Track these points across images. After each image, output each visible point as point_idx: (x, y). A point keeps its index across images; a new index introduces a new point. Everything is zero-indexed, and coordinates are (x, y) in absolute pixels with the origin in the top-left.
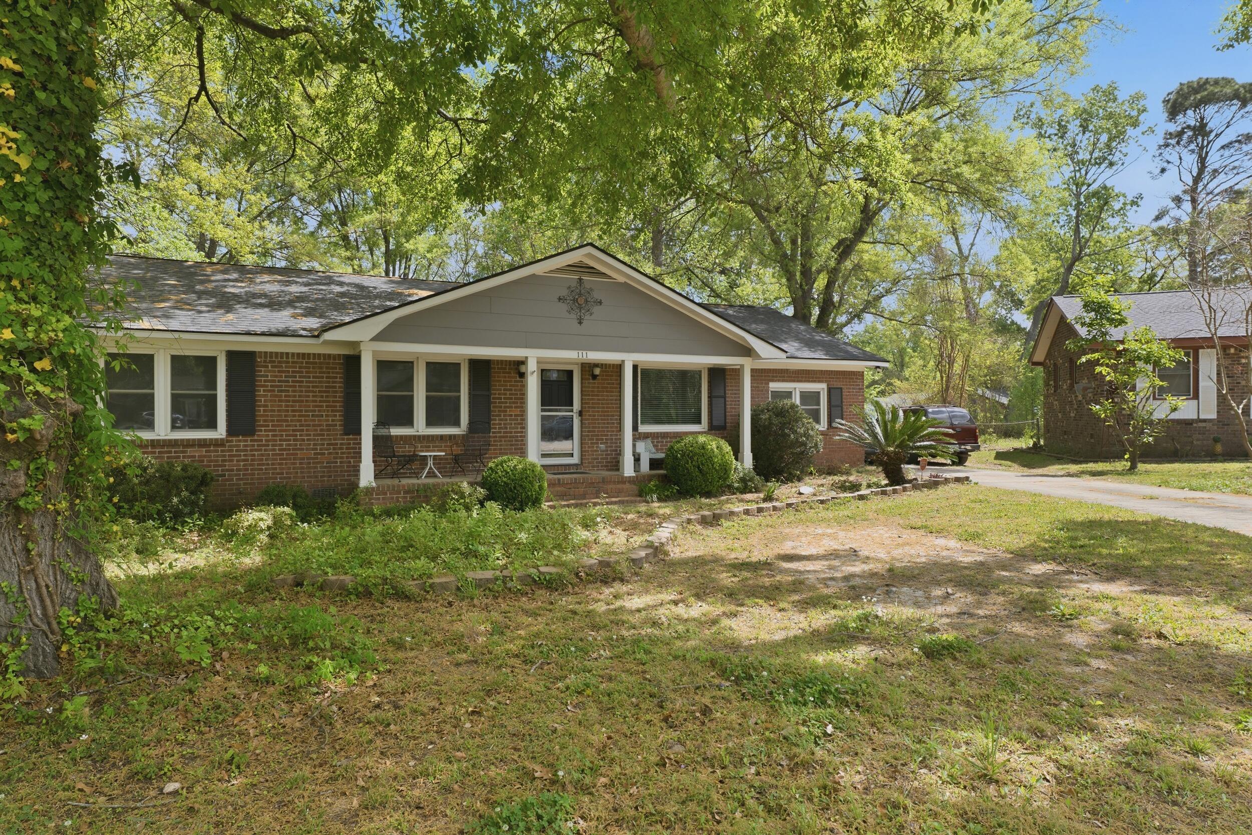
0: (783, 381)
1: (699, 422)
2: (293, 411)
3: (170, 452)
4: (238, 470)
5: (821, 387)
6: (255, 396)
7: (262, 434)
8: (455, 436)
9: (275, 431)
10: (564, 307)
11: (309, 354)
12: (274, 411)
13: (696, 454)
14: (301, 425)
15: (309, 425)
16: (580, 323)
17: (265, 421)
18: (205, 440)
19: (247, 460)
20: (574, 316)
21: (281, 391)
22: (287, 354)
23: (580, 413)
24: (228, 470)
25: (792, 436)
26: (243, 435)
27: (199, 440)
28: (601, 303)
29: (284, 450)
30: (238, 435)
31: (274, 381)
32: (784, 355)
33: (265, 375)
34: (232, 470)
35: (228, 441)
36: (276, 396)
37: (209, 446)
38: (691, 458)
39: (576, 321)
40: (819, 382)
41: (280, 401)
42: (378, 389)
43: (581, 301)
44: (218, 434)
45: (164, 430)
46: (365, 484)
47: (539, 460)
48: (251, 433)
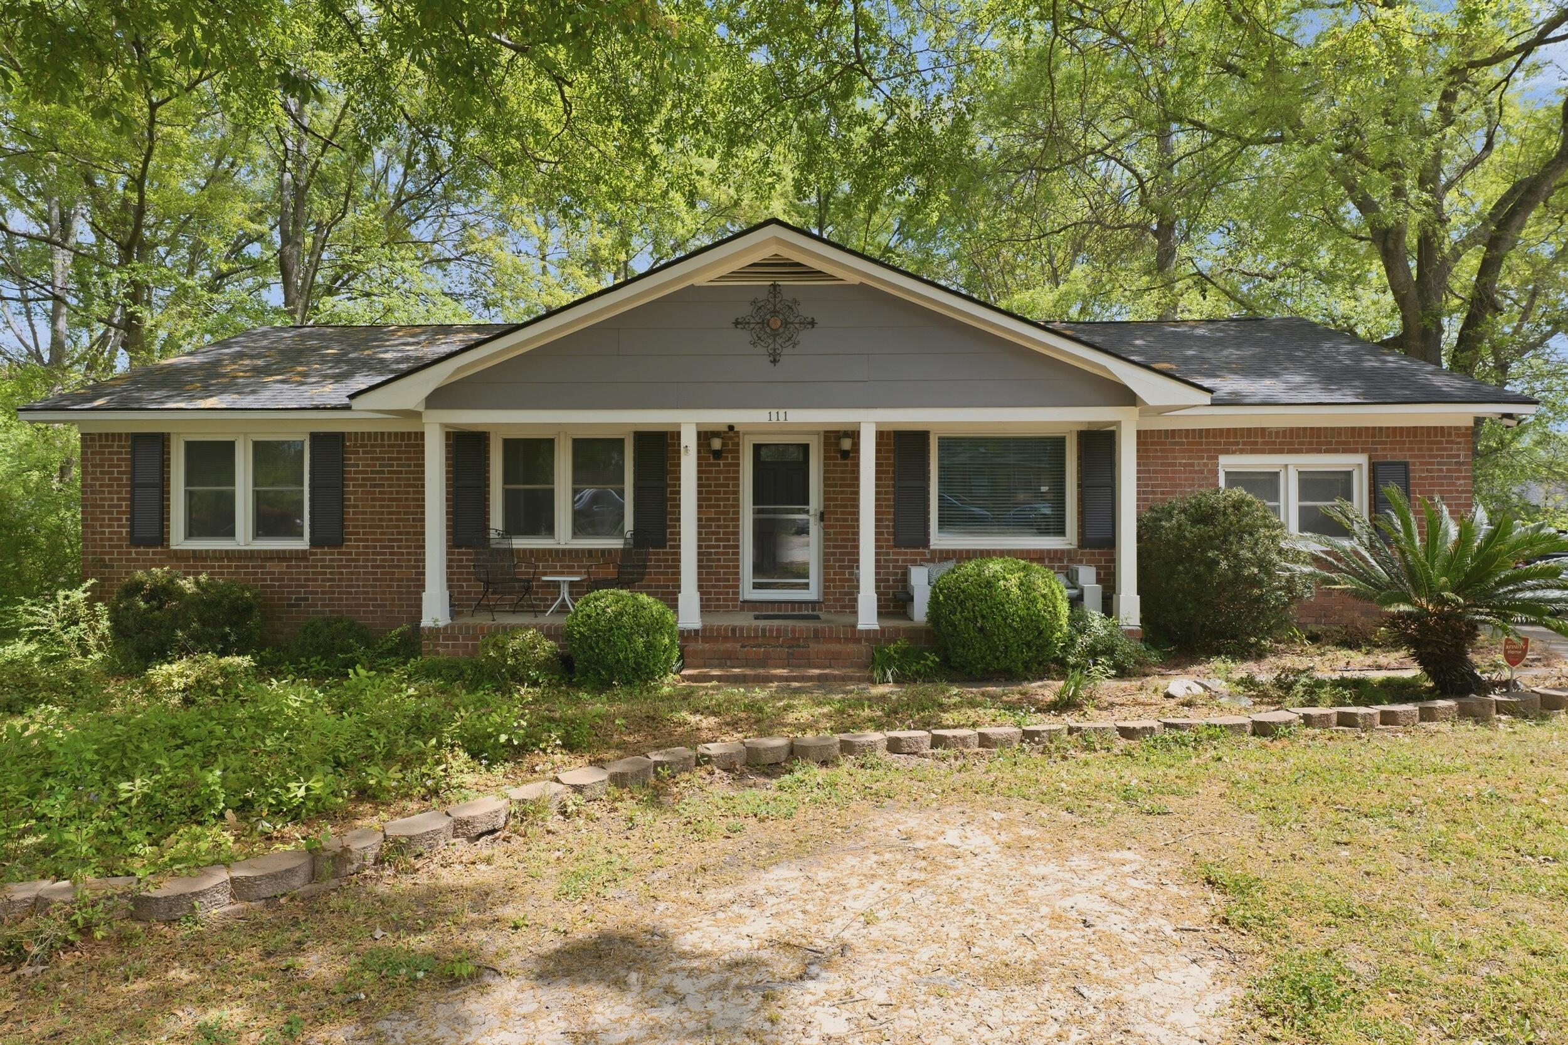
0: (1253, 451)
1: (1061, 532)
2: (389, 513)
3: (247, 567)
4: (323, 593)
5: (1356, 463)
6: (343, 493)
7: (352, 544)
8: (610, 551)
9: (367, 540)
10: (745, 336)
11: (409, 433)
12: (365, 513)
13: (971, 597)
14: (399, 533)
15: (408, 533)
16: (774, 362)
17: (355, 527)
18: (284, 551)
19: (333, 580)
20: (764, 351)
21: (375, 486)
22: (383, 434)
23: (822, 517)
24: (312, 593)
25: (1224, 565)
26: (330, 546)
27: (278, 551)
28: (813, 323)
29: (378, 567)
30: (322, 546)
31: (366, 472)
32: (1206, 398)
33: (357, 463)
34: (316, 593)
35: (312, 554)
36: (368, 493)
37: (290, 559)
38: (962, 603)
39: (767, 359)
40: (1354, 451)
41: (373, 499)
42: (506, 480)
43: (776, 323)
44: (302, 544)
45: (244, 538)
46: (426, 622)
47: (748, 593)
48: (337, 541)
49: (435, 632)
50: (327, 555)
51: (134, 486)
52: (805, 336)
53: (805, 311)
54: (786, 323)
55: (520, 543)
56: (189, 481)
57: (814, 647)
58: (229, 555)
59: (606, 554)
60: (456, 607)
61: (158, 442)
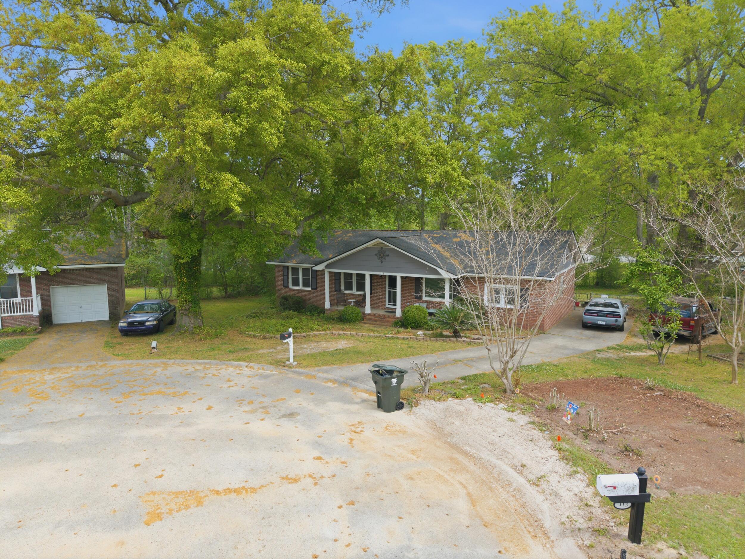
2: (324, 284)
3: (302, 293)
4: (314, 299)
5: (515, 287)
6: (317, 279)
7: (318, 290)
9: (321, 289)
10: (377, 257)
17: (319, 286)
19: (315, 296)
20: (380, 260)
24: (311, 299)
27: (306, 290)
28: (388, 255)
29: (323, 295)
31: (320, 276)
32: (453, 276)
33: (319, 274)
35: (312, 291)
36: (320, 280)
37: (308, 292)
39: (381, 262)
40: (517, 285)
42: (344, 279)
43: (382, 255)
44: (310, 289)
45: (301, 287)
46: (326, 308)
47: (387, 306)
48: (316, 289)
49: (327, 310)
50: (314, 291)
51: (283, 276)
52: (387, 258)
53: (387, 253)
54: (384, 255)
55: (347, 292)
56: (292, 275)
57: (388, 319)
58: (298, 290)
59: (361, 295)
60: (331, 305)
61: (287, 267)
